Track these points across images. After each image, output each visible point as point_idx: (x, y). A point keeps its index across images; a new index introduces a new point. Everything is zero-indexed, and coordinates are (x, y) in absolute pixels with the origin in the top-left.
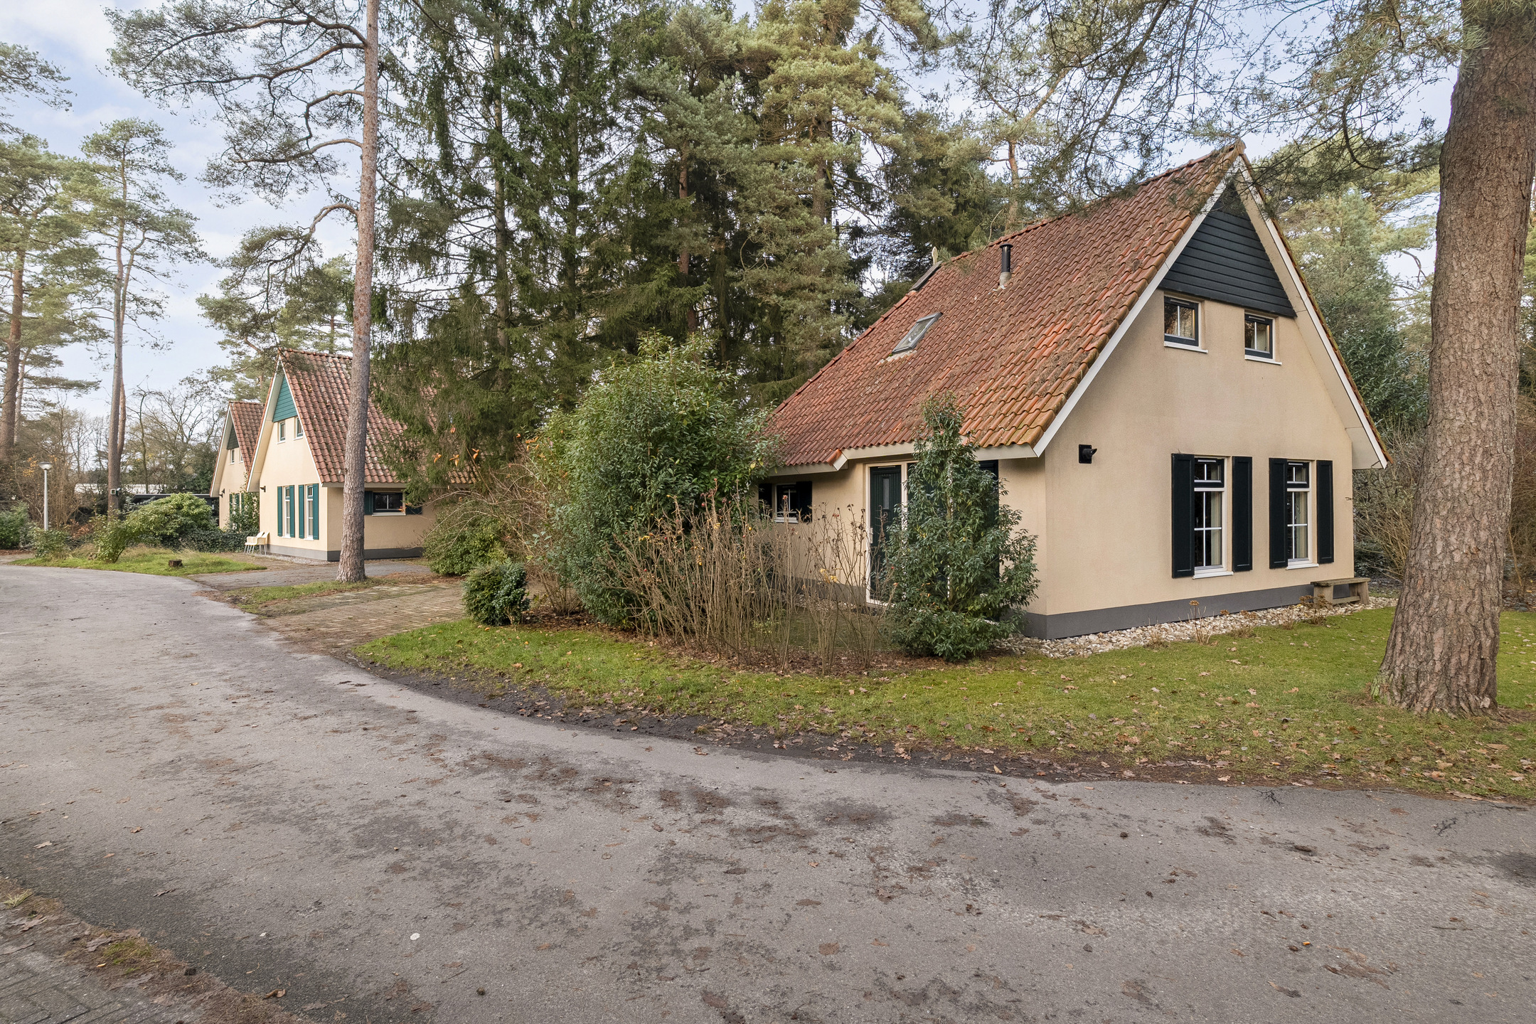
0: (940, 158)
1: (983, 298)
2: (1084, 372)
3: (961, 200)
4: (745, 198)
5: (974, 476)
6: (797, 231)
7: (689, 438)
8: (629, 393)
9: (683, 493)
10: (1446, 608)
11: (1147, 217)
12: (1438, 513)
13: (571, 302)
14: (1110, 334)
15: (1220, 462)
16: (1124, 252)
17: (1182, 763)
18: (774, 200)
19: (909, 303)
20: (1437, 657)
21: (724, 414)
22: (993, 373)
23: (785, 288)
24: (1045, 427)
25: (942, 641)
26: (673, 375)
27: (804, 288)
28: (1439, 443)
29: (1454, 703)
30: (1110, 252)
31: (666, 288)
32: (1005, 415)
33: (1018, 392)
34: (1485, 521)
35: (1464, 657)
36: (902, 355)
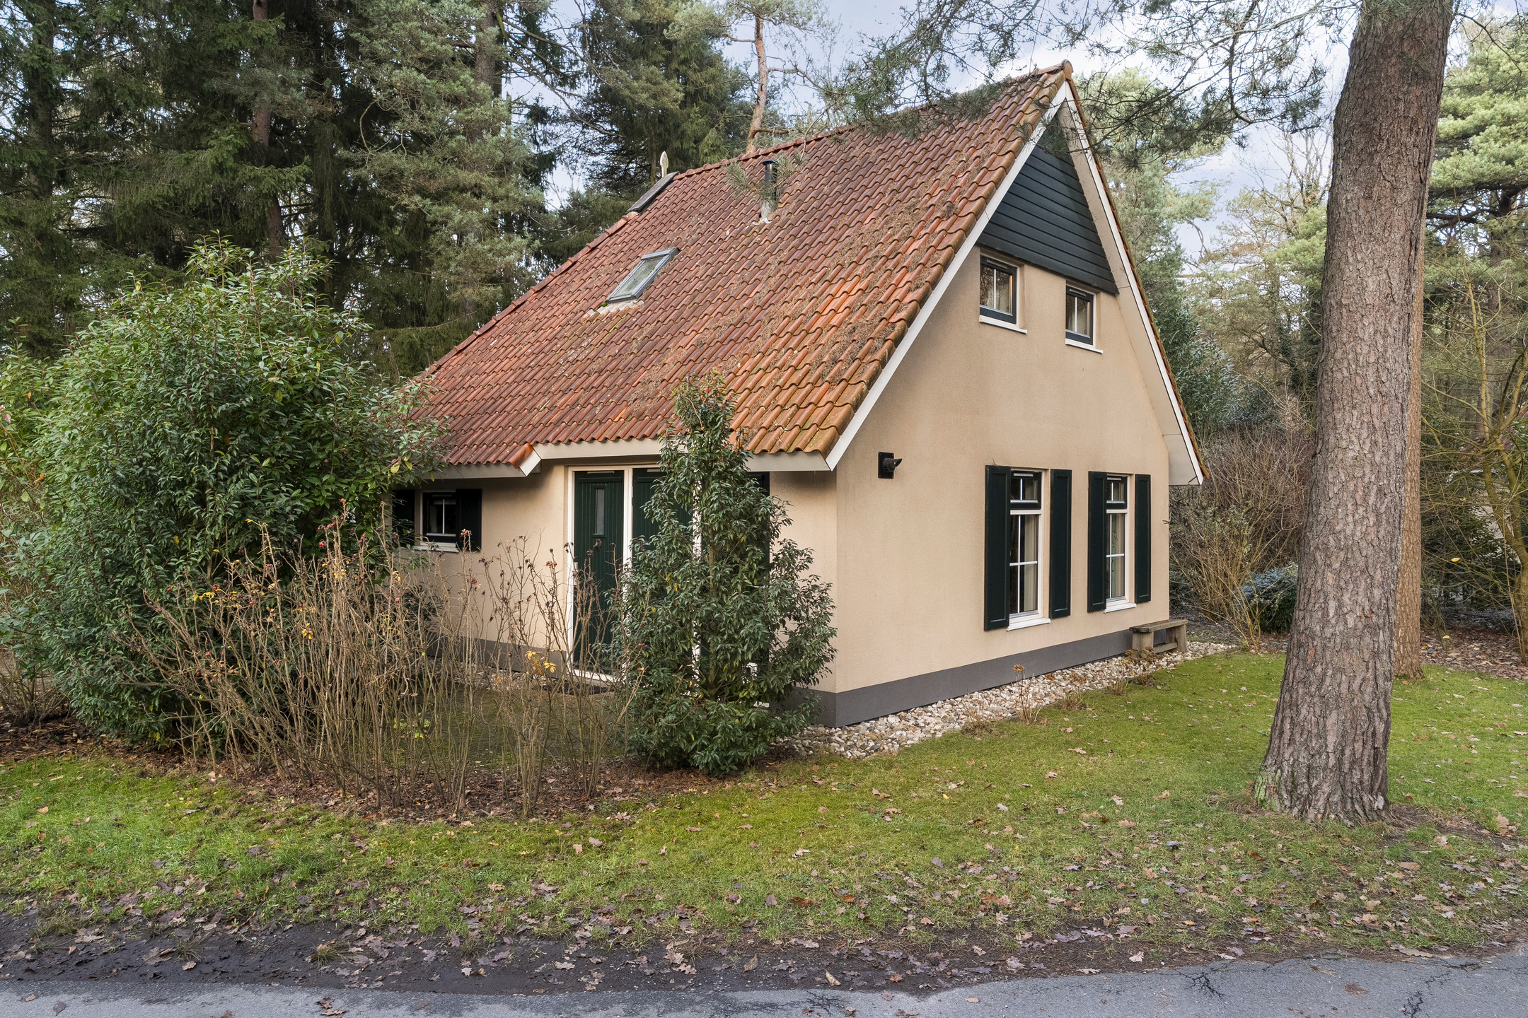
0: (666, 23)
1: (739, 234)
2: (891, 352)
3: (691, 89)
4: (369, 36)
5: (750, 499)
6: (455, 101)
7: (284, 421)
8: (174, 341)
9: (274, 515)
10: (1339, 685)
11: (958, 146)
12: (1330, 565)
13: (46, 165)
14: (922, 302)
15: (1038, 476)
16: (932, 191)
17: (1076, 936)
18: (418, 47)
19: (628, 229)
20: (1330, 749)
21: (345, 382)
22: (761, 344)
23: (433, 186)
24: (840, 429)
25: (703, 747)
26: (256, 313)
27: (463, 190)
28: (1330, 476)
29: (1349, 807)
30: (912, 188)
31: (230, 163)
32: (783, 408)
33: (800, 374)
34: (1378, 577)
35: (1358, 746)
36: (622, 306)
